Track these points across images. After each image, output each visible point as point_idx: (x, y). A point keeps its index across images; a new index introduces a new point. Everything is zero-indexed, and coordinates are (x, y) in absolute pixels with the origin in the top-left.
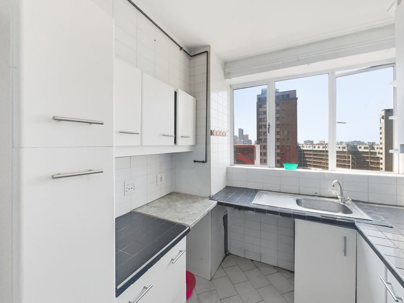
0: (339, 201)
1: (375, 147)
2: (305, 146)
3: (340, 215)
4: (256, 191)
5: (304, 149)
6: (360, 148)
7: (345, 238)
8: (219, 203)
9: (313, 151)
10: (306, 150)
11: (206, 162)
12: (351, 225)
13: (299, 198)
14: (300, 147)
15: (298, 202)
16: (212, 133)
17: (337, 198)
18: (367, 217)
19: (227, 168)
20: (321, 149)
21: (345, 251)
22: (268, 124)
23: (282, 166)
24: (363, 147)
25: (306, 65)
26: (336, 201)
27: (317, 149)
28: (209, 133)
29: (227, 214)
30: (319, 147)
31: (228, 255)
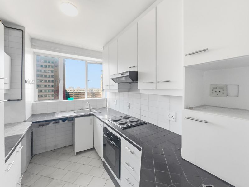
0: (89, 109)
1: (99, 90)
2: (70, 90)
3: (89, 113)
4: (54, 113)
5: (69, 92)
6: (94, 91)
7: (91, 120)
8: (33, 123)
9: (74, 93)
10: (70, 92)
11: (21, 99)
12: (92, 115)
13: (75, 111)
14: (67, 91)
15: (75, 113)
16: (26, 81)
17: (88, 109)
18: (96, 111)
19: (32, 103)
20: (78, 91)
21: (91, 124)
22: (59, 79)
23: (67, 99)
24: (95, 90)
25: (78, 56)
26: (88, 110)
27: (76, 91)
28: (24, 81)
29: (32, 132)
30: (77, 91)
31: (34, 156)
